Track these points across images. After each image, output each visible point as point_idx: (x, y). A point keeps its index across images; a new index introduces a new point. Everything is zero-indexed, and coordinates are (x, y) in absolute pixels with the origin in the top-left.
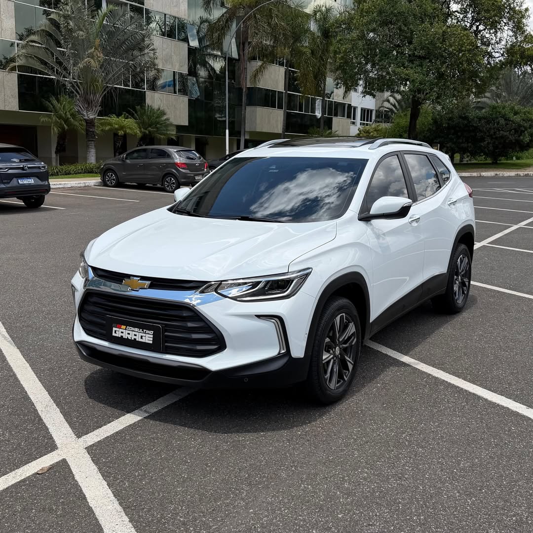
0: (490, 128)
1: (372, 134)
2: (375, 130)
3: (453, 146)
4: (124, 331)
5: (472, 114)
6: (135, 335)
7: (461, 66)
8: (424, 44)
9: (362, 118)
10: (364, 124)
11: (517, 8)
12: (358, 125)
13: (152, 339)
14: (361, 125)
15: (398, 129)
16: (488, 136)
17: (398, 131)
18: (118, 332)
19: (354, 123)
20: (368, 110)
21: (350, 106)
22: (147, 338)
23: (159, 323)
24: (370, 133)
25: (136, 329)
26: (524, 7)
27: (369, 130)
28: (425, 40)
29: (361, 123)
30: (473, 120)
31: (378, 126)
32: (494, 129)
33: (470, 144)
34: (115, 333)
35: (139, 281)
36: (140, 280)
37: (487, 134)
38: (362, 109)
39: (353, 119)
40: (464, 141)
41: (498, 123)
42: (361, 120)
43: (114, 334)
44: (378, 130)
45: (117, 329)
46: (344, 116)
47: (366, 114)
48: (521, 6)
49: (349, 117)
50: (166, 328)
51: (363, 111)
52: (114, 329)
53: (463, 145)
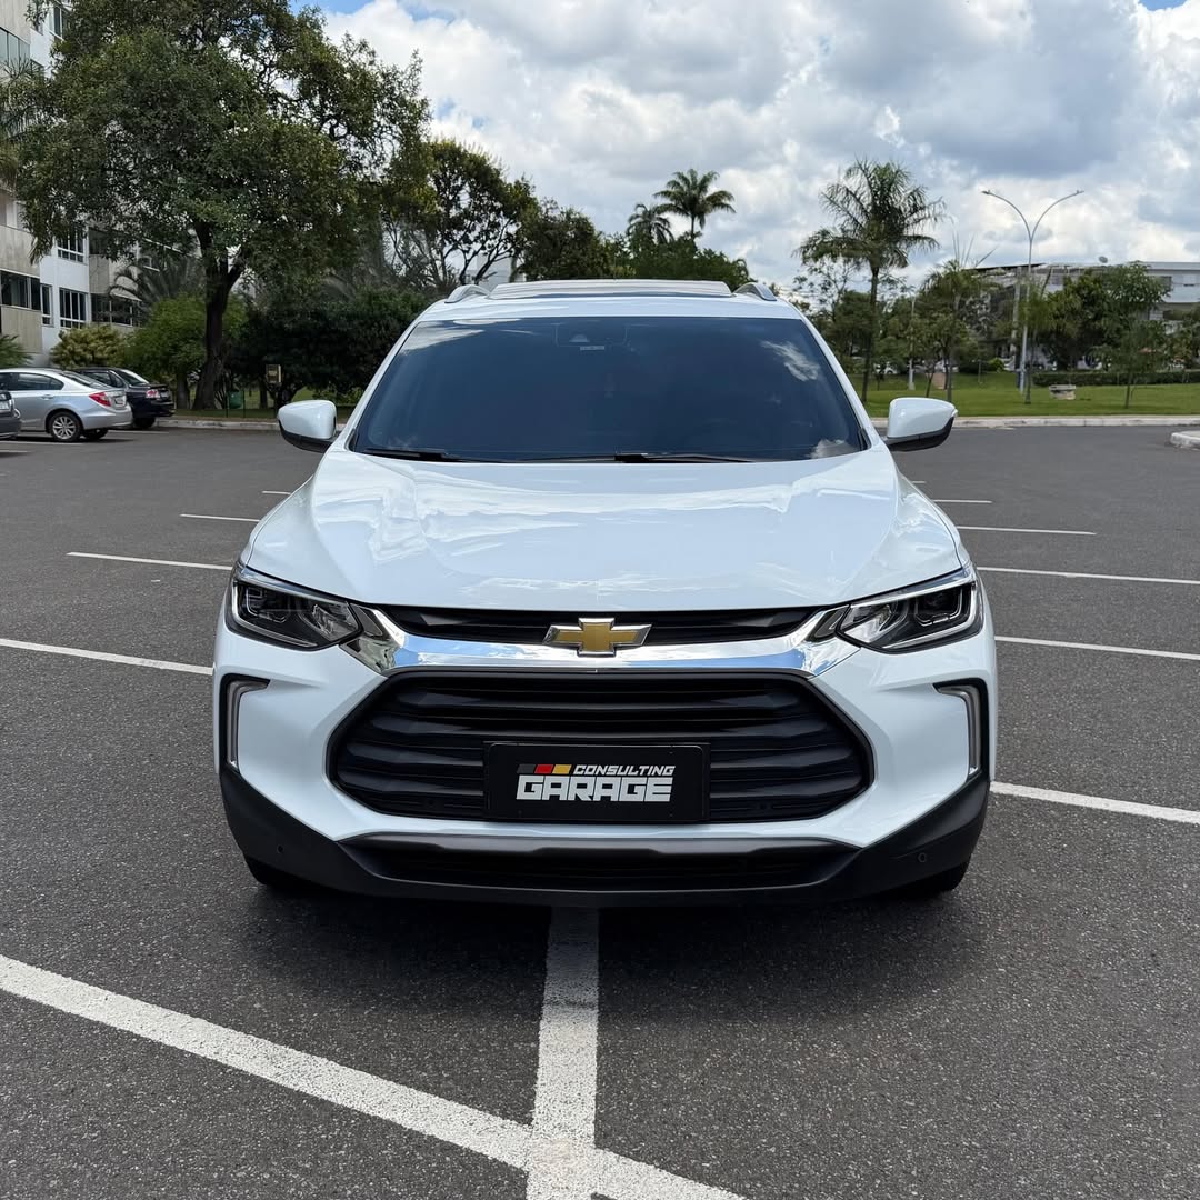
0: (373, 337)
1: (93, 345)
2: (100, 338)
3: (304, 370)
4: (564, 780)
5: (332, 307)
6: (606, 786)
7: (317, 204)
8: (237, 154)
9: (65, 311)
10: (68, 324)
11: (408, 98)
12: (58, 328)
13: (669, 789)
14: (62, 325)
15: (168, 334)
16: (371, 352)
17: (169, 338)
18: (535, 787)
19: (46, 321)
20: (75, 295)
21: (36, 282)
22: (651, 789)
23: (691, 741)
24: (87, 343)
25: (612, 769)
26: (419, 98)
27: (86, 336)
28: (240, 145)
29: (62, 321)
30: (337, 319)
31: (104, 328)
32: (380, 338)
33: (336, 368)
34: (528, 788)
35: (615, 628)
36: (617, 623)
37: (369, 348)
38: (61, 291)
39: (45, 313)
40: (324, 360)
41: (387, 327)
42: (62, 315)
43: (521, 795)
44: (106, 337)
45: (539, 779)
46: (23, 304)
47: (71, 301)
48: (414, 94)
49: (36, 306)
50: (716, 750)
51: (65, 295)
52: (523, 780)
53: (321, 368)
